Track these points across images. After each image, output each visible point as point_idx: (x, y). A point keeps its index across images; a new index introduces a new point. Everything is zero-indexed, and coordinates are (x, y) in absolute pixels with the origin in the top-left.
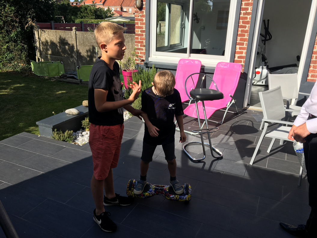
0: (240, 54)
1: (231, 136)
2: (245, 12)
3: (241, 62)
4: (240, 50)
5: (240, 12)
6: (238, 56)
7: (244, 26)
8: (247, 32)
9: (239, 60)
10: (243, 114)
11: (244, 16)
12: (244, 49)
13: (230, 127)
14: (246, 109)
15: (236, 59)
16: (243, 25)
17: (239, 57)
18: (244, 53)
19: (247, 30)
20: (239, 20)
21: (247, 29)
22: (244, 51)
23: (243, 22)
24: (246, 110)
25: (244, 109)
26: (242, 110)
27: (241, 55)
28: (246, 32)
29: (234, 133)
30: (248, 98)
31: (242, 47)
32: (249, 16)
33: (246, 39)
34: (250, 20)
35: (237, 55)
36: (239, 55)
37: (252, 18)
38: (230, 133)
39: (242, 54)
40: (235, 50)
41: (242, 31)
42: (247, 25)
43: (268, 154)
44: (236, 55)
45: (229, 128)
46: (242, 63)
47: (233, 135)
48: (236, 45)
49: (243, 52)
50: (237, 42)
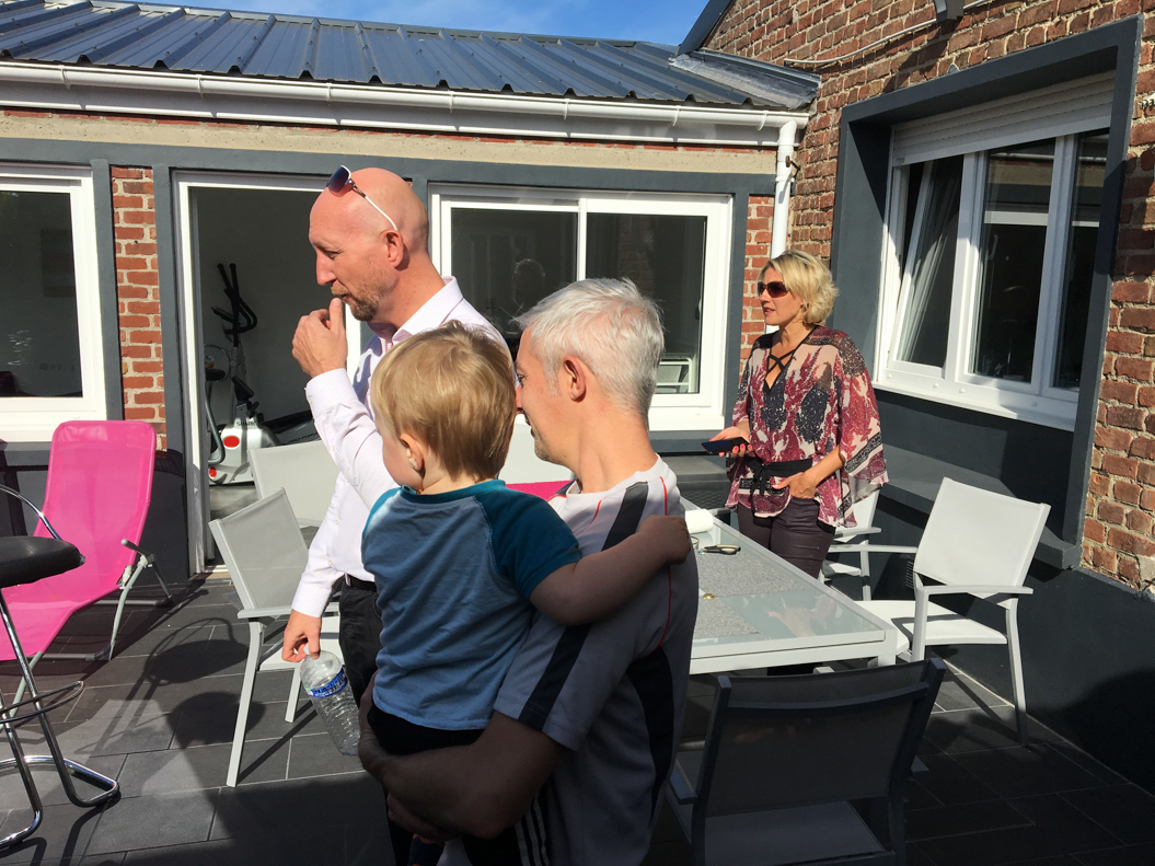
0: (142, 387)
1: (148, 697)
2: (132, 242)
3: (151, 413)
4: (138, 375)
5: (114, 242)
6: (136, 395)
7: (136, 289)
8: (155, 311)
9: (142, 409)
10: (192, 599)
11: (132, 256)
12: (153, 367)
13: (144, 661)
14: (201, 580)
15: (131, 404)
16: (134, 286)
17: (139, 399)
18: (155, 382)
19: (150, 303)
20: (116, 269)
21: (150, 298)
22: (157, 376)
23: (132, 277)
24: (202, 582)
25: (194, 581)
26: (189, 587)
27: (145, 390)
28: (151, 308)
29: (163, 681)
30: (201, 538)
31: (145, 363)
32: (152, 257)
33: (154, 333)
34: (157, 271)
35: (131, 393)
36: (139, 391)
37: (160, 263)
38: (146, 684)
39: (151, 385)
40: (122, 374)
41: (132, 307)
42: (150, 288)
43: (290, 729)
44: (125, 390)
45: (142, 666)
46: (157, 419)
47: (159, 689)
48: (121, 357)
49: (151, 379)
50: (123, 344)
